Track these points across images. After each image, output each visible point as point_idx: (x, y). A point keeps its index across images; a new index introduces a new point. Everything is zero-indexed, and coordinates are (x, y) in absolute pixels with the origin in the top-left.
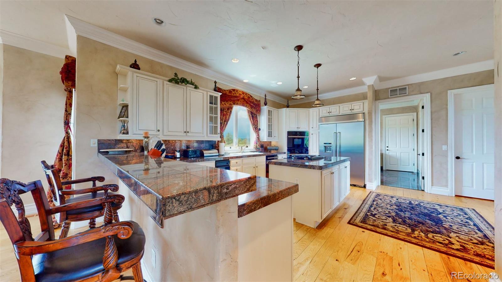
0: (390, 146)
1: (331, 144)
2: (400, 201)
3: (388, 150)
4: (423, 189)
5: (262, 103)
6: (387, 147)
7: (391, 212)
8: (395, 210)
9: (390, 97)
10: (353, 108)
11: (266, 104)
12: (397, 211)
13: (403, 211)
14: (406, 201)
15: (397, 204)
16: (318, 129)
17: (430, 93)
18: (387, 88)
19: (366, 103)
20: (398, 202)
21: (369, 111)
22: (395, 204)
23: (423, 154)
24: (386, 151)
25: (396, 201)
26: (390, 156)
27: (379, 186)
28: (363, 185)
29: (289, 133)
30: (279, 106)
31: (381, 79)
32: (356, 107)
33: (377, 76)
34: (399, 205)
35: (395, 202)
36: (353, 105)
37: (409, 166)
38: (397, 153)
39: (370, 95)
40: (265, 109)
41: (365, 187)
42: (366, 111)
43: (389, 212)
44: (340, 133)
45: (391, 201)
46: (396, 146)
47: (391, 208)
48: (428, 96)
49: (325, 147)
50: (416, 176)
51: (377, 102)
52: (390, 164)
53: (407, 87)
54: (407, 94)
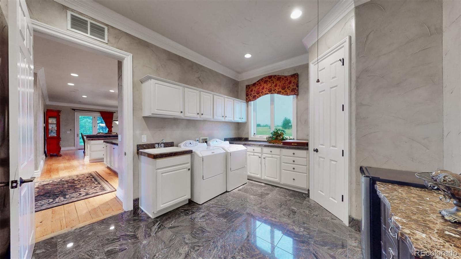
2: (76, 193)
7: (79, 183)
8: (76, 185)
12: (75, 185)
13: (70, 186)
14: (70, 196)
15: (78, 189)
20: (78, 192)
22: (80, 188)
25: (80, 192)
34: (75, 189)
35: (81, 190)
43: (80, 182)
45: (85, 189)
47: (80, 184)
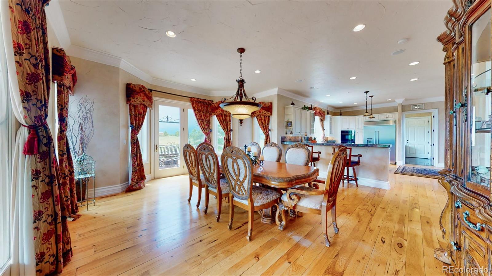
0: (409, 140)
1: (372, 138)
3: (408, 143)
4: (433, 165)
5: (326, 113)
6: (408, 141)
9: (412, 110)
10: (388, 117)
11: (328, 114)
16: (362, 129)
17: (438, 109)
18: (410, 105)
19: (397, 114)
21: (398, 119)
23: (433, 145)
24: (407, 143)
26: (409, 147)
27: (404, 164)
28: (394, 163)
29: (342, 132)
30: (335, 114)
31: (406, 100)
32: (390, 116)
33: (404, 99)
36: (388, 115)
37: (425, 154)
38: (415, 145)
39: (400, 109)
40: (328, 117)
41: (395, 164)
42: (397, 119)
44: (378, 132)
46: (415, 140)
48: (437, 110)
49: (368, 140)
50: (430, 160)
51: (403, 112)
52: (410, 153)
53: (424, 104)
54: (424, 109)
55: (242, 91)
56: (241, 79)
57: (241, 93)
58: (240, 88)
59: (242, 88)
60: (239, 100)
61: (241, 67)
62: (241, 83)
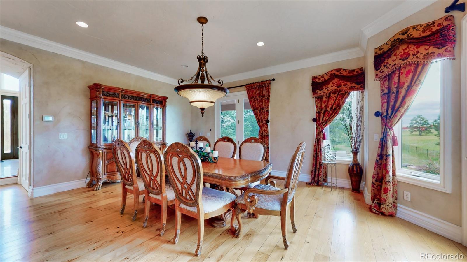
55: (204, 73)
56: (202, 56)
57: (203, 75)
58: (201, 69)
59: (204, 69)
60: (200, 82)
61: (203, 37)
62: (203, 60)
